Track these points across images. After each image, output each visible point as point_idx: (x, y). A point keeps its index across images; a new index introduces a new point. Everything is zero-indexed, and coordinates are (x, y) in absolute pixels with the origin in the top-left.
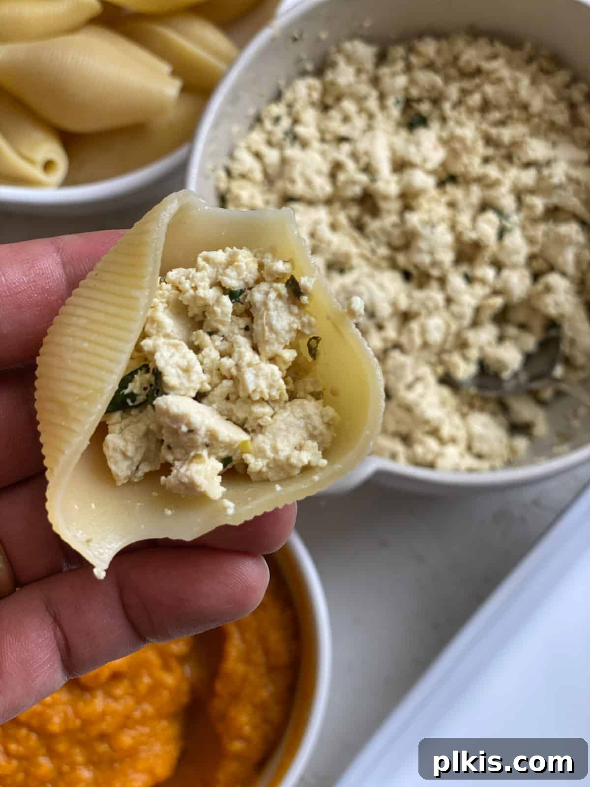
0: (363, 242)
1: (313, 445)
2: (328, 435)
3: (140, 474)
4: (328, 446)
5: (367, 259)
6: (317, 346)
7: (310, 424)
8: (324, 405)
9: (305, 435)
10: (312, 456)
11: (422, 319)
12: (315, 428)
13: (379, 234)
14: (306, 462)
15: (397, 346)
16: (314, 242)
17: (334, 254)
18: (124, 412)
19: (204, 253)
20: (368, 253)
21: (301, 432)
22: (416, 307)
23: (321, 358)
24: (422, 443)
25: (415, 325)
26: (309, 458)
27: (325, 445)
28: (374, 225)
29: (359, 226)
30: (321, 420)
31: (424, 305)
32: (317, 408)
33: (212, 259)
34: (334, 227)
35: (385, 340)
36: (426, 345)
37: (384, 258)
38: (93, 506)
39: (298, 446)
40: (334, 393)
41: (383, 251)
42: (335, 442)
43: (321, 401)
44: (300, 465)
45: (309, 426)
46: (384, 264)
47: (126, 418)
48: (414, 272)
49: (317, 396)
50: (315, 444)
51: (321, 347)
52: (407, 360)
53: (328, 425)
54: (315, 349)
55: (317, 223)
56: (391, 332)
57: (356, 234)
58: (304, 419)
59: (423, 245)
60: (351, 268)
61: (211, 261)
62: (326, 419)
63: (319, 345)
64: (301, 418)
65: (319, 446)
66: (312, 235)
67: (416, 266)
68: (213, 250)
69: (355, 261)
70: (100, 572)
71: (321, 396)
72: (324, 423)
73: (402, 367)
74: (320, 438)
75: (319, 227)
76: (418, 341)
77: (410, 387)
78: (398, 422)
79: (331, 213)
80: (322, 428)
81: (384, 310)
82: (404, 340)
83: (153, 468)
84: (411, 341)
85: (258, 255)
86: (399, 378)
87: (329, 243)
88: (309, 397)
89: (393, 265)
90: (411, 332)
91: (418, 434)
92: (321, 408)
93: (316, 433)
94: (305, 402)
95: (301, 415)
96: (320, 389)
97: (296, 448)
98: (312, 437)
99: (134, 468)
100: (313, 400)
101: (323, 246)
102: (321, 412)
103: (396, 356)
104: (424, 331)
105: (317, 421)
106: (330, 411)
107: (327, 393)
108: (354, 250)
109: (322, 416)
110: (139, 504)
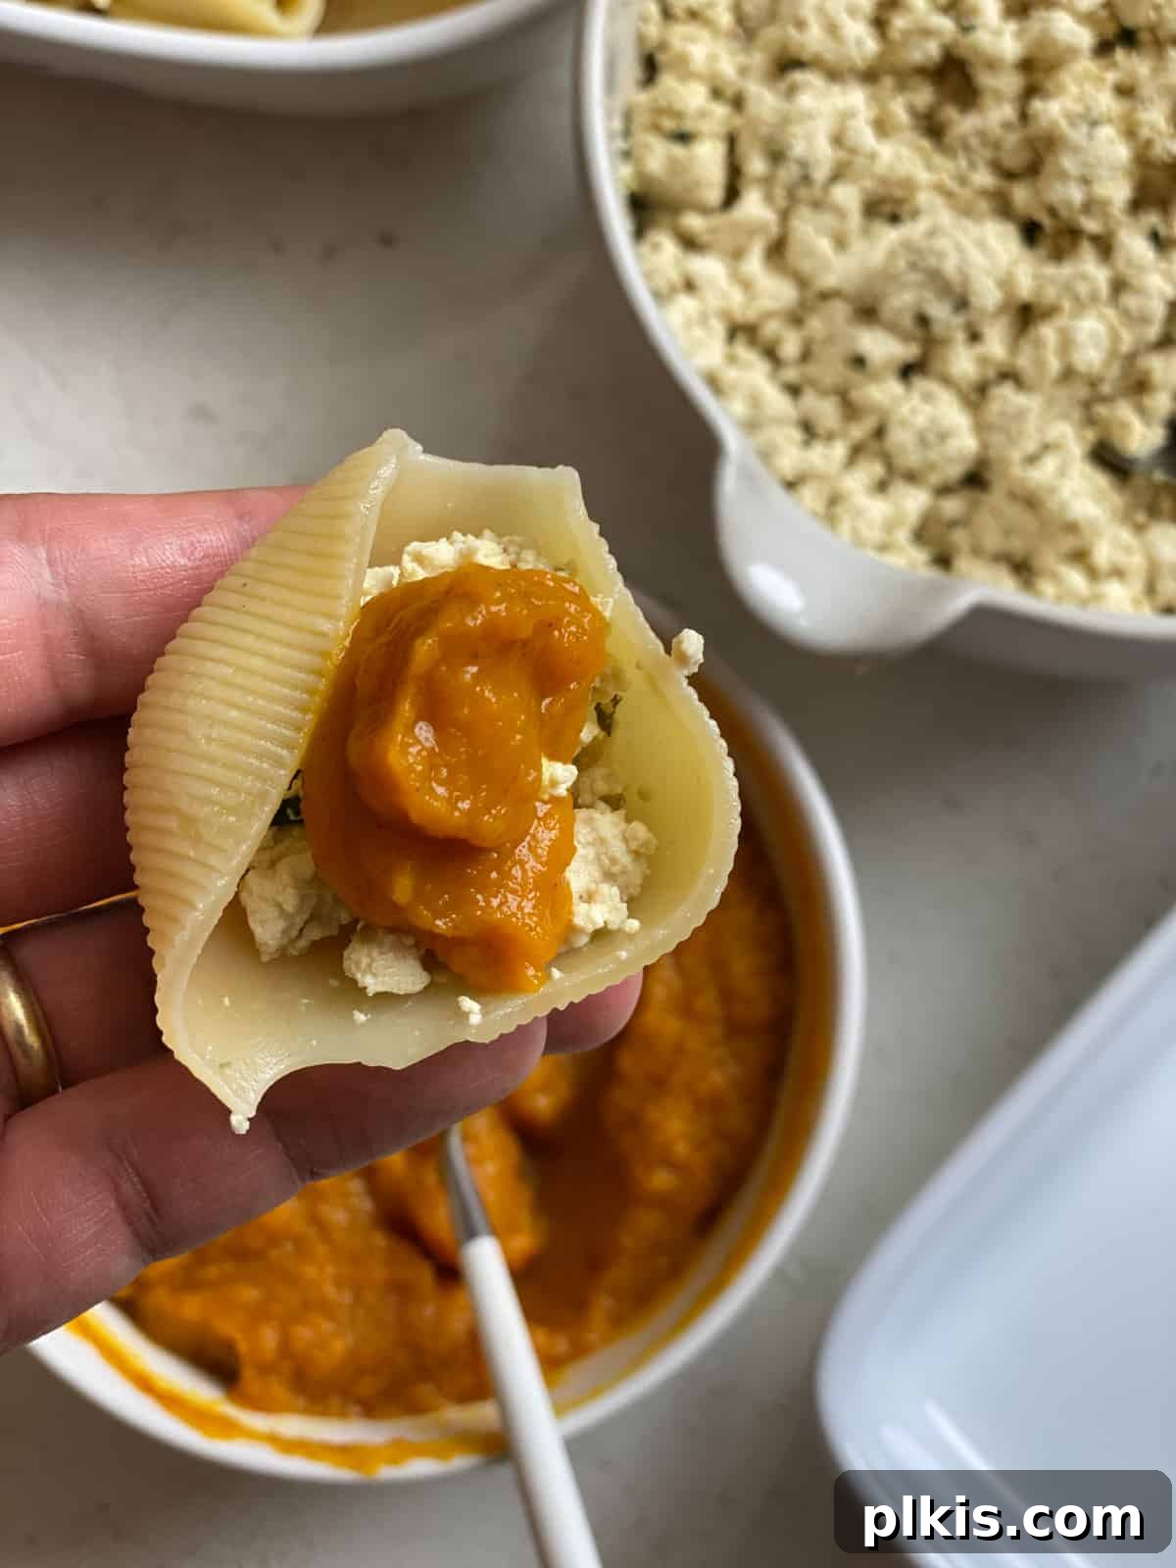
0: (938, 160)
1: (611, 892)
2: (636, 874)
3: (303, 943)
4: (635, 892)
5: (948, 195)
6: (614, 712)
7: (606, 854)
8: (628, 820)
9: (597, 874)
10: (610, 912)
11: (1061, 321)
12: (614, 861)
13: (974, 142)
14: (601, 924)
15: (1010, 375)
16: (842, 155)
17: (884, 181)
18: (279, 830)
19: (415, 546)
20: (951, 184)
21: (590, 868)
22: (1050, 294)
23: (619, 733)
24: (1055, 577)
25: (1048, 332)
26: (607, 916)
27: (631, 890)
28: (963, 124)
29: (932, 128)
30: (624, 847)
31: (1068, 288)
32: (616, 825)
33: (428, 558)
34: (882, 127)
35: (983, 361)
36: (1068, 374)
37: (985, 193)
38: (227, 1001)
39: (585, 897)
40: (644, 796)
41: (984, 178)
42: (647, 884)
43: (622, 812)
44: (590, 928)
45: (603, 857)
46: (984, 205)
47: (281, 841)
48: (1046, 221)
49: (614, 802)
50: (615, 891)
51: (620, 714)
52: (1029, 403)
53: (637, 855)
54: (611, 716)
55: (846, 116)
56: (996, 344)
57: (926, 144)
58: (593, 845)
59: (1068, 163)
60: (915, 214)
61: (426, 562)
62: (634, 845)
63: (618, 710)
64: (589, 843)
65: (621, 893)
66: (838, 140)
67: (1052, 211)
68: (430, 540)
69: (923, 198)
70: (240, 1122)
71: (622, 802)
72: (630, 851)
73: (1021, 415)
74: (621, 880)
75: (852, 123)
76: (1054, 365)
77: (1032, 460)
78: (1007, 533)
79: (874, 99)
80: (625, 859)
81: (988, 295)
82: (1024, 362)
83: (327, 933)
84: (1040, 363)
85: (511, 549)
86: (1012, 440)
87: (873, 156)
88: (602, 805)
89: (1003, 208)
90: (1039, 344)
91: (1048, 558)
92: (623, 825)
93: (615, 869)
94: (596, 815)
95: (590, 838)
96: (619, 790)
97: (581, 897)
98: (609, 876)
99: (295, 933)
100: (608, 809)
101: (860, 161)
102: (623, 833)
103: (1006, 396)
104: (1066, 343)
105: (618, 849)
106: (639, 830)
107: (632, 798)
108: (923, 176)
109: (625, 840)
110: (305, 1001)
